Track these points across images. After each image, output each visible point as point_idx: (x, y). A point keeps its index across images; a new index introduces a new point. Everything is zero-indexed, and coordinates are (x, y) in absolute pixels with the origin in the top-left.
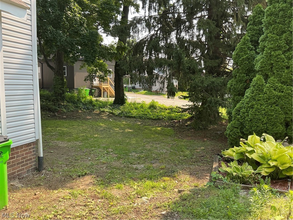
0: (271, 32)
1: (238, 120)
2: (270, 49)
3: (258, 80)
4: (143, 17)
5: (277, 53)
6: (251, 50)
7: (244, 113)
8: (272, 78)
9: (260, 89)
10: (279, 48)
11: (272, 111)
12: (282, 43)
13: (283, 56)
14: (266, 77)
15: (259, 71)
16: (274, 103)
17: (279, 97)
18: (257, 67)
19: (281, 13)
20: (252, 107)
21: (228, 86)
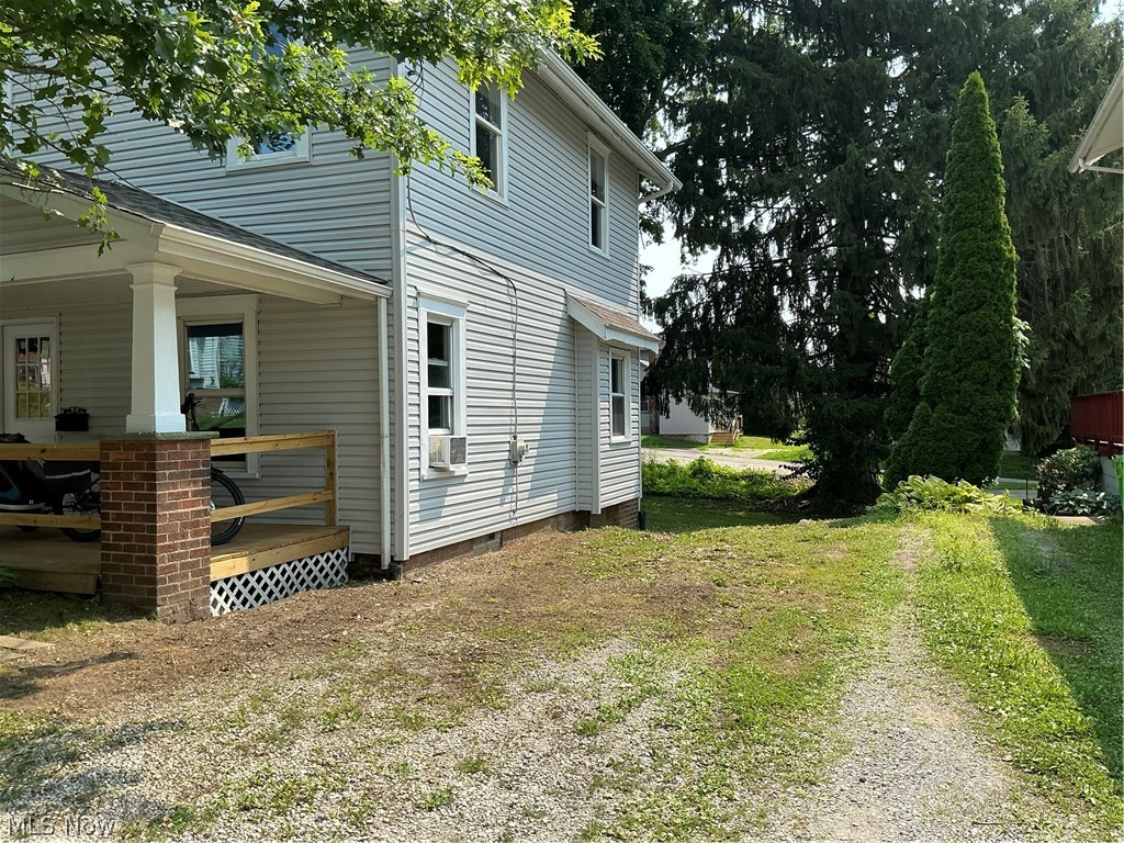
0: (936, 346)
1: (899, 463)
2: (936, 367)
3: (922, 408)
4: (699, 277)
5: (945, 373)
6: (917, 363)
7: (906, 453)
8: (940, 406)
9: (925, 420)
10: (947, 367)
11: (941, 448)
12: (951, 361)
13: (952, 378)
14: (933, 405)
15: (923, 396)
16: (944, 438)
17: (950, 430)
18: (922, 389)
19: (947, 323)
20: (915, 444)
21: (885, 416)
